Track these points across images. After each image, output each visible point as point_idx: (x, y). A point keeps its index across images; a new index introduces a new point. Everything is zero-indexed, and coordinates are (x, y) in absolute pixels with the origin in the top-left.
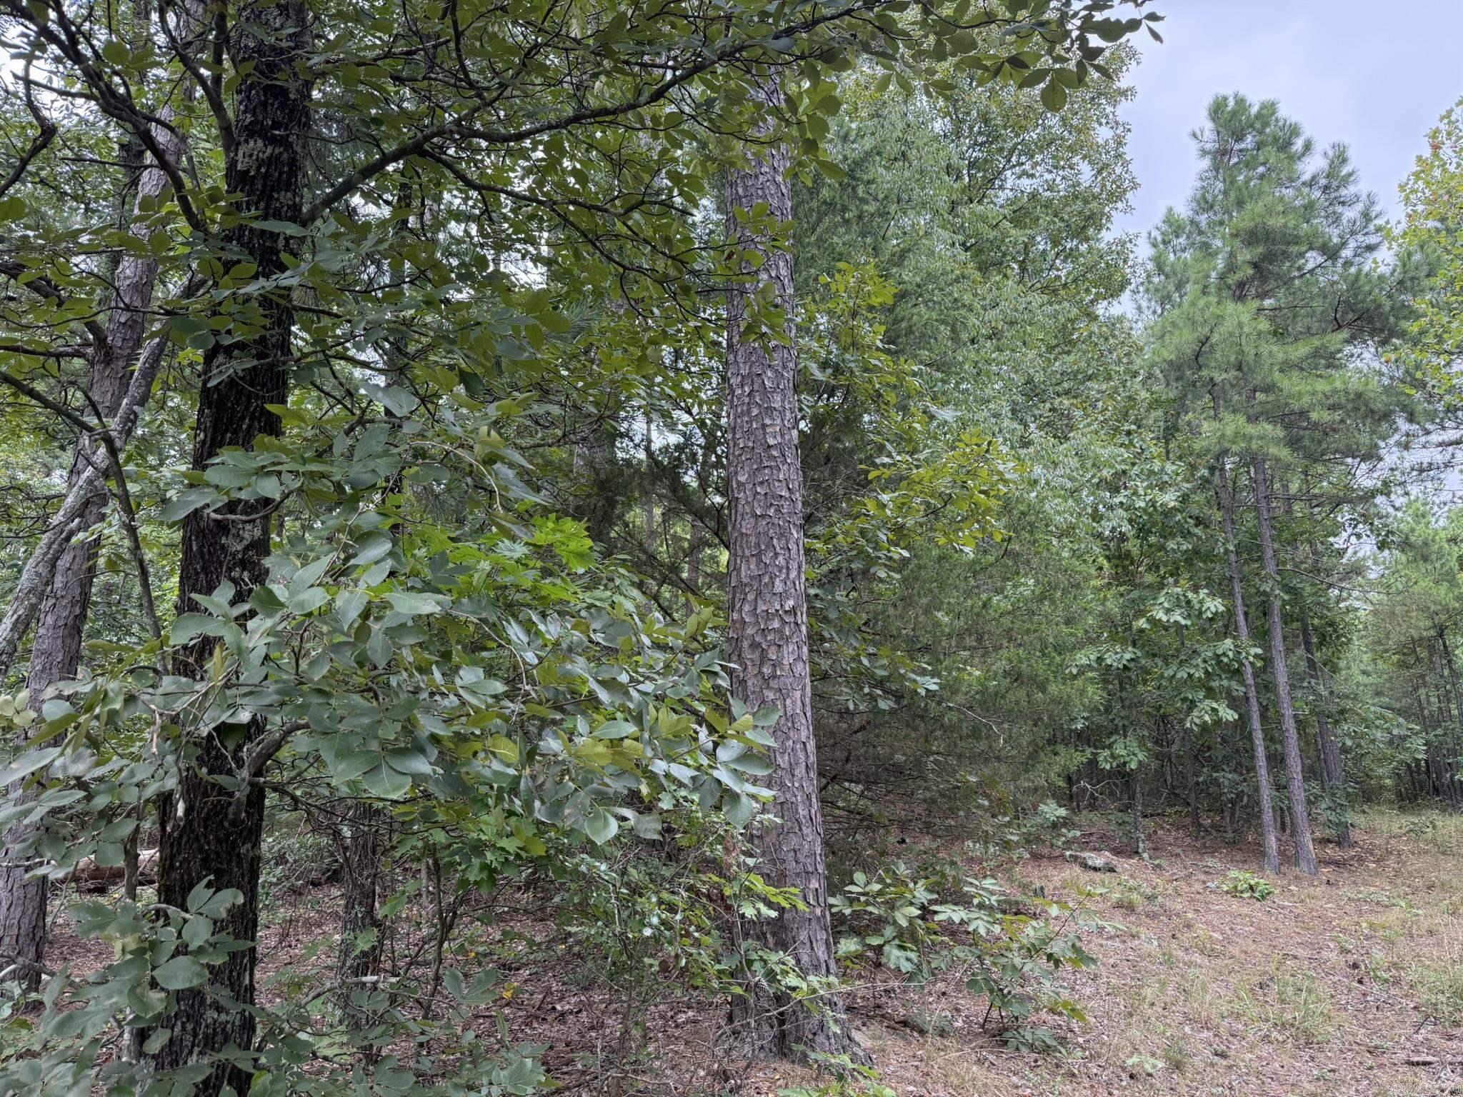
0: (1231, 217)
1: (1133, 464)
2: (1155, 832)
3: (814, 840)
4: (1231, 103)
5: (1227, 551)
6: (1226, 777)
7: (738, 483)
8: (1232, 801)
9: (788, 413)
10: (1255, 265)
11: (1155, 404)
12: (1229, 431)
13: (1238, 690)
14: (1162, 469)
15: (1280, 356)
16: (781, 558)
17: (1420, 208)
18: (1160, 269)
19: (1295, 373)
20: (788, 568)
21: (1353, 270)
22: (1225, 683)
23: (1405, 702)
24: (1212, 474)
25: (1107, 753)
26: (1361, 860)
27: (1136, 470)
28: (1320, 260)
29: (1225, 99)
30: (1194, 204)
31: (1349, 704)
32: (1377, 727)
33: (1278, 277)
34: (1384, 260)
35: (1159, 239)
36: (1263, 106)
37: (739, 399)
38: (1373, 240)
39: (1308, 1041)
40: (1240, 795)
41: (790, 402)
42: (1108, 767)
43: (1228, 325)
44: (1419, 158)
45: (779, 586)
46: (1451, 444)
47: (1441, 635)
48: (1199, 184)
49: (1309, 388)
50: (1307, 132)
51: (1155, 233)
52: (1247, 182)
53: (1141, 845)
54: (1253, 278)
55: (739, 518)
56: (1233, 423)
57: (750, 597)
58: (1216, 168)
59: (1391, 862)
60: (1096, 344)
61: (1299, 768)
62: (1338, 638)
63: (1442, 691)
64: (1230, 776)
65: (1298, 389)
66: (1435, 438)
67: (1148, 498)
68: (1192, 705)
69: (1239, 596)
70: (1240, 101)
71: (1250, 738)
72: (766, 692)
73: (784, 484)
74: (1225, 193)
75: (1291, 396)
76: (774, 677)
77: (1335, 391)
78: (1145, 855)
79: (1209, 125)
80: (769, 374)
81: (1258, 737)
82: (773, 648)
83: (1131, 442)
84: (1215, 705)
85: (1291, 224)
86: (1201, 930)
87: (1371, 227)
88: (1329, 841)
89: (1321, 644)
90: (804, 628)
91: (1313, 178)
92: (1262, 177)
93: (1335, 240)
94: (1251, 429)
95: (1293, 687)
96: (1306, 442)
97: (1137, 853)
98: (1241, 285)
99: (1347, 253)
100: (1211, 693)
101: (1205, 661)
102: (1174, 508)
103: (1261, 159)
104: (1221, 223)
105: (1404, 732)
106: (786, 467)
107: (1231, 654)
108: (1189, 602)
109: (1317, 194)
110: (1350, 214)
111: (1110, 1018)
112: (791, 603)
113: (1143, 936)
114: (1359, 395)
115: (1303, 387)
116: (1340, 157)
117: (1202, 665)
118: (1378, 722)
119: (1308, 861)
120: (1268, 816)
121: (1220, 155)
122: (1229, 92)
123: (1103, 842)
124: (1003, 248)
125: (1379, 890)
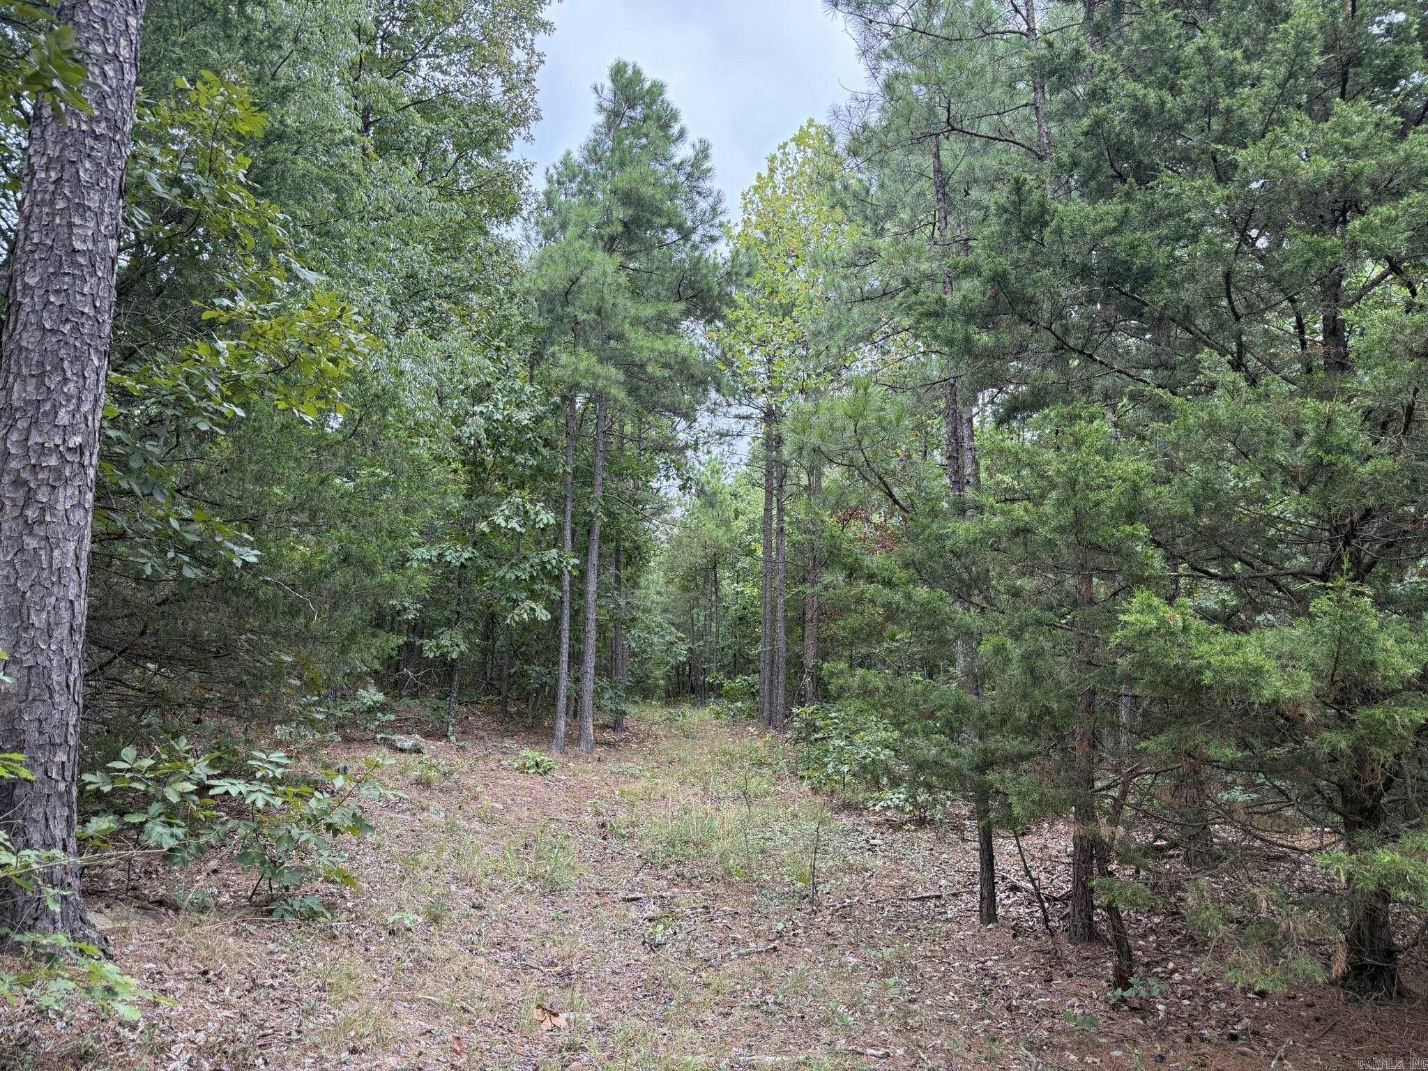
0: (614, 174)
1: (498, 379)
2: (467, 718)
3: (68, 710)
4: (630, 72)
5: (565, 471)
6: (535, 669)
7: (25, 285)
8: (536, 690)
9: (107, 219)
10: (625, 225)
11: (527, 329)
12: (582, 366)
13: (556, 593)
14: (522, 389)
15: (633, 312)
16: (71, 385)
17: (754, 218)
18: (550, 205)
19: (641, 330)
20: (79, 399)
21: (697, 253)
22: (546, 587)
23: (683, 618)
24: (563, 402)
25: (433, 642)
26: (627, 741)
27: (499, 384)
28: (675, 237)
29: (626, 65)
30: (586, 153)
31: (639, 614)
33: (642, 241)
34: (722, 251)
35: (555, 177)
36: (654, 85)
37: (40, 184)
38: (715, 232)
39: (552, 889)
40: (543, 686)
41: (111, 206)
42: (431, 656)
43: (595, 272)
44: (759, 176)
45: (63, 417)
46: (743, 418)
47: (714, 568)
48: (592, 135)
49: (649, 345)
50: (684, 120)
51: (552, 171)
52: (631, 146)
53: (451, 728)
54: (622, 235)
55: (20, 328)
56: (586, 360)
57: (22, 424)
58: (610, 125)
59: (649, 744)
60: (480, 257)
61: (593, 664)
62: (641, 560)
63: (708, 612)
64: (538, 669)
65: (643, 343)
66: (734, 410)
67: (506, 413)
68: (515, 603)
69: (569, 513)
70: (637, 72)
71: (559, 637)
72: (26, 539)
73: (89, 299)
74: (612, 151)
75: (634, 348)
76: (41, 522)
77: (668, 352)
78: (453, 738)
79: (609, 84)
80: (88, 165)
81: (566, 635)
82: (44, 489)
83: (498, 358)
84: (534, 606)
85: (658, 197)
86: (486, 801)
87: (717, 222)
88: (607, 727)
90: (91, 472)
91: (682, 163)
92: (643, 147)
93: (689, 224)
94: (599, 369)
95: (599, 596)
96: (643, 393)
97: (446, 736)
98: (612, 239)
99: (696, 238)
100: (534, 596)
101: (532, 566)
102: (526, 426)
103: (644, 130)
104: (605, 177)
106: (94, 280)
107: (554, 562)
108: (526, 512)
109: (682, 178)
110: (703, 204)
111: (383, 883)
112: (78, 439)
113: (432, 809)
114: (685, 360)
115: (647, 343)
116: (703, 152)
117: (529, 569)
119: (587, 742)
120: (562, 703)
121: (615, 115)
122: (629, 60)
123: (418, 726)
124: (406, 135)
125: (634, 764)
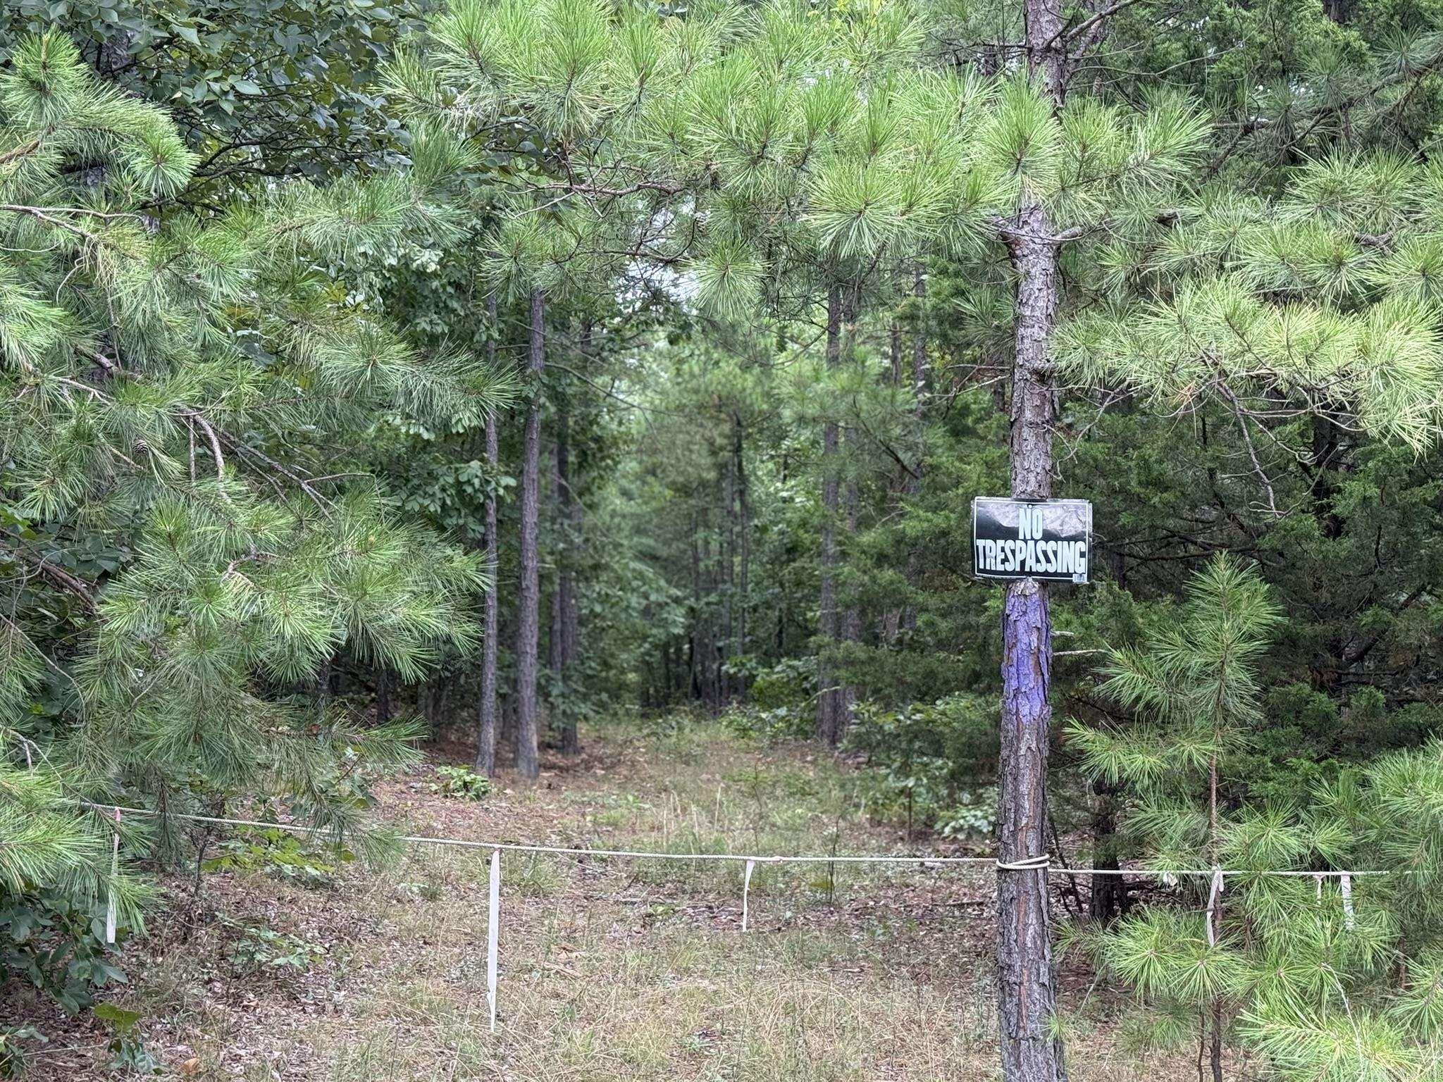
26: (587, 766)
32: (633, 590)
59: (623, 770)
61: (535, 640)
62: (603, 459)
86: (420, 820)
88: (549, 747)
89: (580, 465)
101: (443, 490)
105: (662, 599)
107: (476, 482)
117: (439, 495)
118: (635, 584)
119: (529, 762)
120: (489, 702)
